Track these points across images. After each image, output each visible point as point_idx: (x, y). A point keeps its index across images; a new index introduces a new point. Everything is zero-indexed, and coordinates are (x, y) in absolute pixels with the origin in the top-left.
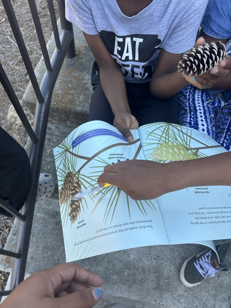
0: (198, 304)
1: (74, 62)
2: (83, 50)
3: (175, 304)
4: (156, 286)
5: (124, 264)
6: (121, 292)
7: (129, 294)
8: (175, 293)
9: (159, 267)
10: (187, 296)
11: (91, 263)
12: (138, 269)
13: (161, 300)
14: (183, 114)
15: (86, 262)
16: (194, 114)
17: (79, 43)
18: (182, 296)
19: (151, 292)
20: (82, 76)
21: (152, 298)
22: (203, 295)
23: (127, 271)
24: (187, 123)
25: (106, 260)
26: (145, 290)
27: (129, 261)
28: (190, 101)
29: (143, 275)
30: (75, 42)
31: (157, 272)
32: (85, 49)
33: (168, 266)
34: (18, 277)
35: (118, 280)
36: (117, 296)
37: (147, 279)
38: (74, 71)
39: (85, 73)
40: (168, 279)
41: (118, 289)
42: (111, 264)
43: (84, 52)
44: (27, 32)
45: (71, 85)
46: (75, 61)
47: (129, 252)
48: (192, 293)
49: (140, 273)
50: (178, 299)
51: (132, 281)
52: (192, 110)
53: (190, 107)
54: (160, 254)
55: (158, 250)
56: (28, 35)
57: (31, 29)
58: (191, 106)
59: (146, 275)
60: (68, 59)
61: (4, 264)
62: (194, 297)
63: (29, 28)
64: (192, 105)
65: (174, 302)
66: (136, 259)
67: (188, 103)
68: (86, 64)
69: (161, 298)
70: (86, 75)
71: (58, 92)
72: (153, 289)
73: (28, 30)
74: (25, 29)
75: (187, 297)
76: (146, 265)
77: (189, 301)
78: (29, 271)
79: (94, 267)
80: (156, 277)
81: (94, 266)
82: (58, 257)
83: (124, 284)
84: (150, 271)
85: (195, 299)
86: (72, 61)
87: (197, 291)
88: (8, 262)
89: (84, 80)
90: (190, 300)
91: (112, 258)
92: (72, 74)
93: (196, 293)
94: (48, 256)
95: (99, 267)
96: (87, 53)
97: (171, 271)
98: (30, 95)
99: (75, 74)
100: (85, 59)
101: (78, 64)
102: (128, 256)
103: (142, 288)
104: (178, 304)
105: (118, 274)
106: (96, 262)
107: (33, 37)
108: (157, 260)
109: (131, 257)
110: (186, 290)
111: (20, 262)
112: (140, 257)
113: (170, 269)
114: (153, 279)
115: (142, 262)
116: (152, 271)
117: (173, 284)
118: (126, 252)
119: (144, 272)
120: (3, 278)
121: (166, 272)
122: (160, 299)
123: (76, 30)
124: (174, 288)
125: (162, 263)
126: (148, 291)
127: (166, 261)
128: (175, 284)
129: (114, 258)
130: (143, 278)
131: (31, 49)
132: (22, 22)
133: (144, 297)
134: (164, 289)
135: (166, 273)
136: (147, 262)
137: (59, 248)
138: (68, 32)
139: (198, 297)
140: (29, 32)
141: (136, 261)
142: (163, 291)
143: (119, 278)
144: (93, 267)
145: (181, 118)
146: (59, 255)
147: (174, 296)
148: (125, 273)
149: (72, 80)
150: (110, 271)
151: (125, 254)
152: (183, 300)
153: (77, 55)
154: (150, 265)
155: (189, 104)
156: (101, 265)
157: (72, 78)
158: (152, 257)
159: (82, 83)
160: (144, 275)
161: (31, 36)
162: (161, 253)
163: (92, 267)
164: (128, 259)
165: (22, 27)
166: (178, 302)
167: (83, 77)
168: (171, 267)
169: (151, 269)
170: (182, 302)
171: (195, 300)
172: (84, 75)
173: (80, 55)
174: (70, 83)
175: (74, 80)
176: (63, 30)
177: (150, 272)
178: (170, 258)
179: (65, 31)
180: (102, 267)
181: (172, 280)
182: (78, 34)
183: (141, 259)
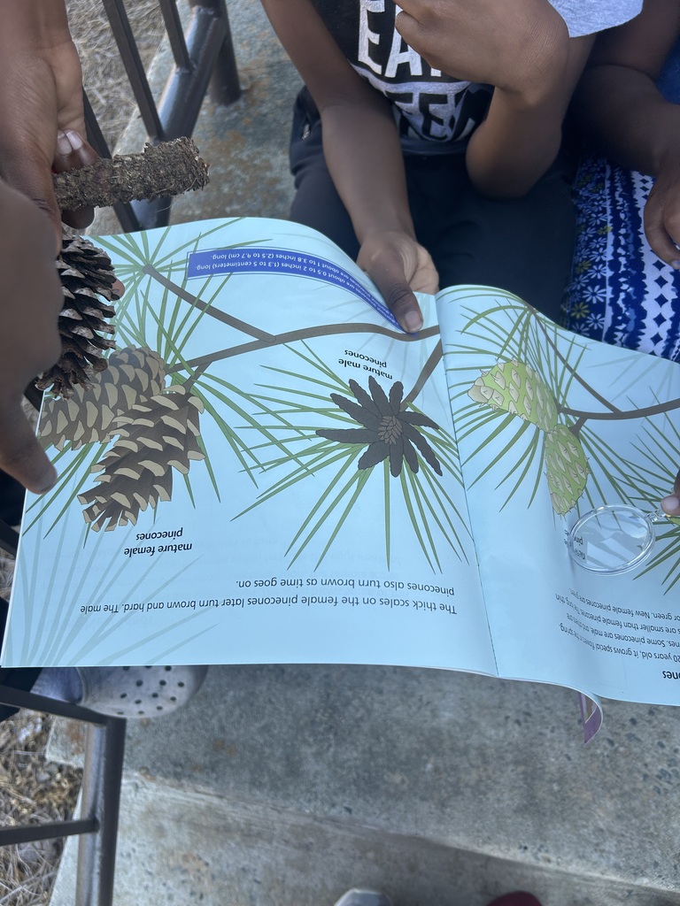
0: (657, 858)
1: (235, 114)
2: (264, 76)
3: (584, 857)
4: (525, 802)
5: (421, 738)
6: (416, 822)
7: (442, 827)
8: (584, 823)
9: (531, 745)
10: (623, 832)
11: (320, 737)
12: (465, 752)
13: (542, 846)
14: (590, 240)
15: (307, 733)
16: (630, 232)
17: (250, 54)
18: (607, 834)
19: (509, 821)
20: (264, 157)
21: (512, 840)
22: (673, 828)
23: (432, 760)
24: (604, 265)
25: (366, 727)
26: (490, 816)
27: (439, 731)
28: (617, 194)
29: (481, 769)
30: (236, 53)
31: (525, 763)
32: (269, 73)
33: (560, 742)
34: (102, 779)
35: (405, 787)
36: (404, 833)
37: (496, 782)
38: (239, 144)
39: (273, 149)
40: (561, 781)
41: (405, 812)
42: (382, 739)
43: (266, 81)
44: (97, 50)
45: (230, 187)
46: (241, 113)
47: (436, 702)
48: (638, 824)
49: (472, 766)
50: (595, 841)
51: (450, 789)
52: (623, 221)
53: (615, 213)
54: (531, 705)
55: (526, 695)
56: (99, 60)
57: (107, 40)
58: (618, 208)
59: (490, 772)
60: (216, 108)
61: (64, 744)
62: (647, 835)
63: (102, 38)
64: (621, 205)
65: (581, 850)
66: (458, 723)
67: (608, 202)
68: (275, 120)
69: (542, 839)
70: (275, 154)
71: (190, 213)
72: (515, 811)
73: (98, 42)
74: (89, 41)
75: (623, 835)
76: (490, 739)
77: (630, 849)
78: (136, 762)
79: (332, 750)
80: (522, 776)
81: (330, 746)
82: (220, 720)
83: (423, 799)
84: (502, 758)
85: (650, 842)
86: (228, 114)
87: (653, 818)
88: (76, 737)
89: (270, 168)
90: (631, 844)
91: (385, 721)
92: (233, 155)
93: (651, 822)
94: (190, 719)
95: (346, 748)
96: (276, 86)
97: (569, 759)
98: (105, 226)
99: (242, 152)
100: (269, 105)
101: (249, 120)
102: (434, 714)
103: (481, 810)
104: (595, 857)
105: (403, 767)
106: (336, 734)
107: (113, 63)
108: (524, 724)
109: (444, 716)
110: (619, 813)
111: (104, 736)
112: (470, 715)
113: (566, 752)
114: (515, 782)
115: (476, 731)
116: (509, 757)
117: (577, 798)
118: (428, 703)
119: (485, 762)
120: (66, 785)
121: (553, 760)
122: (539, 843)
123: (237, 15)
124: (581, 808)
125: (541, 734)
126: (498, 817)
127: (553, 727)
128: (585, 796)
129: (389, 722)
130: (484, 778)
131: (111, 101)
132: (81, 20)
133: (486, 834)
134: (548, 813)
135: (553, 763)
136: (493, 732)
137: (223, 695)
138: (211, 13)
139: (658, 836)
140: (101, 50)
141: (458, 729)
142: (547, 819)
143: (408, 782)
144: (328, 749)
145: (585, 252)
146: (222, 714)
147: (581, 832)
148: (425, 767)
149: (231, 171)
150: (381, 761)
151: (423, 709)
152: (610, 845)
153: (246, 91)
154: (503, 741)
155: (614, 203)
156: (352, 743)
157: (231, 167)
158: (507, 718)
159: (262, 179)
160: (485, 770)
161: (108, 60)
162: (537, 702)
163: (325, 748)
164: (434, 724)
165: (79, 36)
166: (596, 850)
167: (267, 161)
168: (568, 746)
169: (506, 751)
170: (609, 852)
171: (648, 846)
172: (269, 153)
173: (255, 93)
174: (226, 181)
175: (239, 172)
176: (195, 9)
177: (503, 762)
178: (566, 718)
179: (202, 10)
180: (356, 749)
181: (573, 785)
182: (245, 26)
183: (473, 722)
